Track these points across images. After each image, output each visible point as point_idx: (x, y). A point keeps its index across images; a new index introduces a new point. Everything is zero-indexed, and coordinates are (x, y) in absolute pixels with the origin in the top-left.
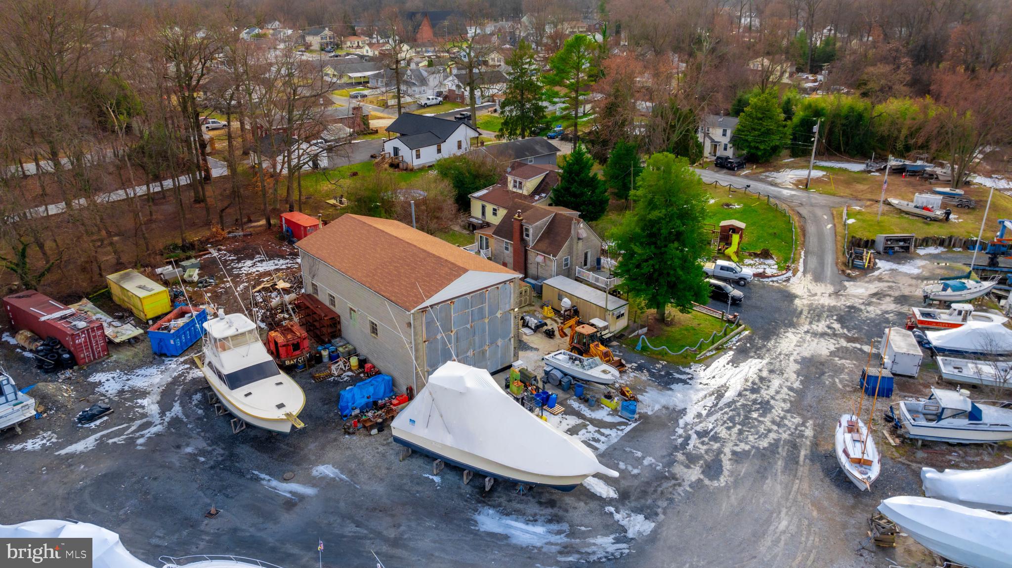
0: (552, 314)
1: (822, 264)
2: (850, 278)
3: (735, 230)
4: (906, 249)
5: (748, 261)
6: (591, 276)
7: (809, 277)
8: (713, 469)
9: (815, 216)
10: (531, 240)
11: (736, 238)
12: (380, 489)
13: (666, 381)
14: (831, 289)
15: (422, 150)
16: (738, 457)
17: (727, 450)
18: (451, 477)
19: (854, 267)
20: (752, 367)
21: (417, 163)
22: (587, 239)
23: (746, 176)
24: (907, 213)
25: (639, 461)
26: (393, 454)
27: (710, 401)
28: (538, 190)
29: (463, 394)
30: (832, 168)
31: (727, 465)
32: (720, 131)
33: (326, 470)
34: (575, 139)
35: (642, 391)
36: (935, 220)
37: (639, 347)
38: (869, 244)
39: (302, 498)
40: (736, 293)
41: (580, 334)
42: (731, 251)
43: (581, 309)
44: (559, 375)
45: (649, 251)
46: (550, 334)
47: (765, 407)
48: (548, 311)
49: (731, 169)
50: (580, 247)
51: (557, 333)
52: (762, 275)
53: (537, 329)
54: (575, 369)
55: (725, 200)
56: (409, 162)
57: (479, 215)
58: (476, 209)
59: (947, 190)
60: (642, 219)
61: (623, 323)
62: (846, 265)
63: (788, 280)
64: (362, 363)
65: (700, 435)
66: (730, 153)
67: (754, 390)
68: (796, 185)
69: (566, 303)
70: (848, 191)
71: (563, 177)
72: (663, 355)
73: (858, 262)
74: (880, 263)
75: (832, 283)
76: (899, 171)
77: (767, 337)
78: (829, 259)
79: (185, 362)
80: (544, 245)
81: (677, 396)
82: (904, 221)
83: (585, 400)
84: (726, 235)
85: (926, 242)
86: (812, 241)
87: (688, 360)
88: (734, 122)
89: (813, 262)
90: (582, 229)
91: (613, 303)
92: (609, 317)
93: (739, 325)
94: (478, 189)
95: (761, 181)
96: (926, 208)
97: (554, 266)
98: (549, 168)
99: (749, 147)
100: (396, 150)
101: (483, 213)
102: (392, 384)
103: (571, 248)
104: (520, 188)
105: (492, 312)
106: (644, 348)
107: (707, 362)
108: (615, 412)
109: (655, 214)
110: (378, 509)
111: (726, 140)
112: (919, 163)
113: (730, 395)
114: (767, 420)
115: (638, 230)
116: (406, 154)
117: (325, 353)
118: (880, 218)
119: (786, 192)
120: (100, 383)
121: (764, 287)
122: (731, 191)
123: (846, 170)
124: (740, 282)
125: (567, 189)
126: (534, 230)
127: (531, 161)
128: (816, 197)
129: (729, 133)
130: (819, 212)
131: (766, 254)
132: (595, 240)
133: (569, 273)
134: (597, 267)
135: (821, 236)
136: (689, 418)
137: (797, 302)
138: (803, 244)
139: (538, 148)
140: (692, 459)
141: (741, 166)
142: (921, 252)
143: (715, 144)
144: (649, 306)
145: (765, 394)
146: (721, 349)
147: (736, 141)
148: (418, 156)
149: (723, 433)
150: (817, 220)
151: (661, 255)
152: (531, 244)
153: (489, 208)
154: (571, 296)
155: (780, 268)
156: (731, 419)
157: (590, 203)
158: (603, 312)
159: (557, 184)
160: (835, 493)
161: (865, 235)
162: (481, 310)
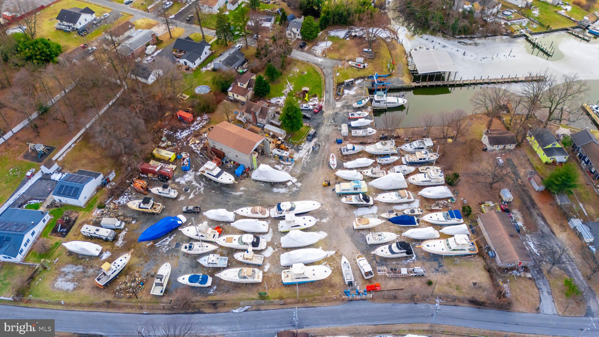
1: (330, 96)
2: (337, 101)
3: (306, 92)
4: (352, 83)
9: (328, 73)
11: (307, 95)
12: (254, 189)
13: (298, 150)
15: (196, 62)
18: (265, 184)
19: (338, 95)
23: (307, 51)
24: (354, 67)
26: (252, 181)
27: (307, 153)
28: (249, 86)
30: (334, 37)
33: (242, 188)
35: (293, 154)
36: (361, 69)
38: (343, 84)
39: (242, 195)
40: (309, 116)
41: (278, 144)
42: (306, 98)
43: (275, 135)
48: (267, 135)
49: (302, 47)
52: (315, 105)
56: (192, 67)
57: (232, 96)
58: (230, 94)
59: (367, 50)
61: (285, 136)
62: (336, 95)
64: (234, 163)
68: (322, 54)
69: (271, 133)
70: (338, 55)
72: (295, 143)
73: (339, 93)
74: (345, 92)
76: (355, 36)
77: (317, 130)
78: (332, 94)
79: (192, 171)
80: (261, 116)
81: (300, 154)
82: (353, 72)
83: (284, 161)
84: (304, 93)
86: (327, 86)
87: (301, 143)
89: (327, 96)
91: (281, 131)
92: (283, 136)
93: (310, 127)
95: (311, 53)
96: (359, 65)
97: (265, 122)
100: (185, 63)
103: (268, 116)
104: (243, 86)
106: (291, 142)
107: (305, 142)
108: (290, 162)
110: (256, 193)
111: (298, 33)
116: (190, 64)
117: (224, 162)
118: (346, 71)
119: (319, 60)
120: (179, 182)
122: (303, 62)
123: (339, 38)
126: (258, 113)
128: (328, 61)
129: (299, 28)
130: (329, 71)
131: (315, 96)
133: (269, 122)
134: (274, 117)
135: (329, 84)
136: (304, 159)
137: (324, 114)
139: (237, 56)
141: (304, 45)
142: (357, 82)
144: (290, 130)
148: (195, 64)
152: (257, 116)
153: (235, 95)
154: (272, 131)
155: (319, 101)
161: (341, 80)
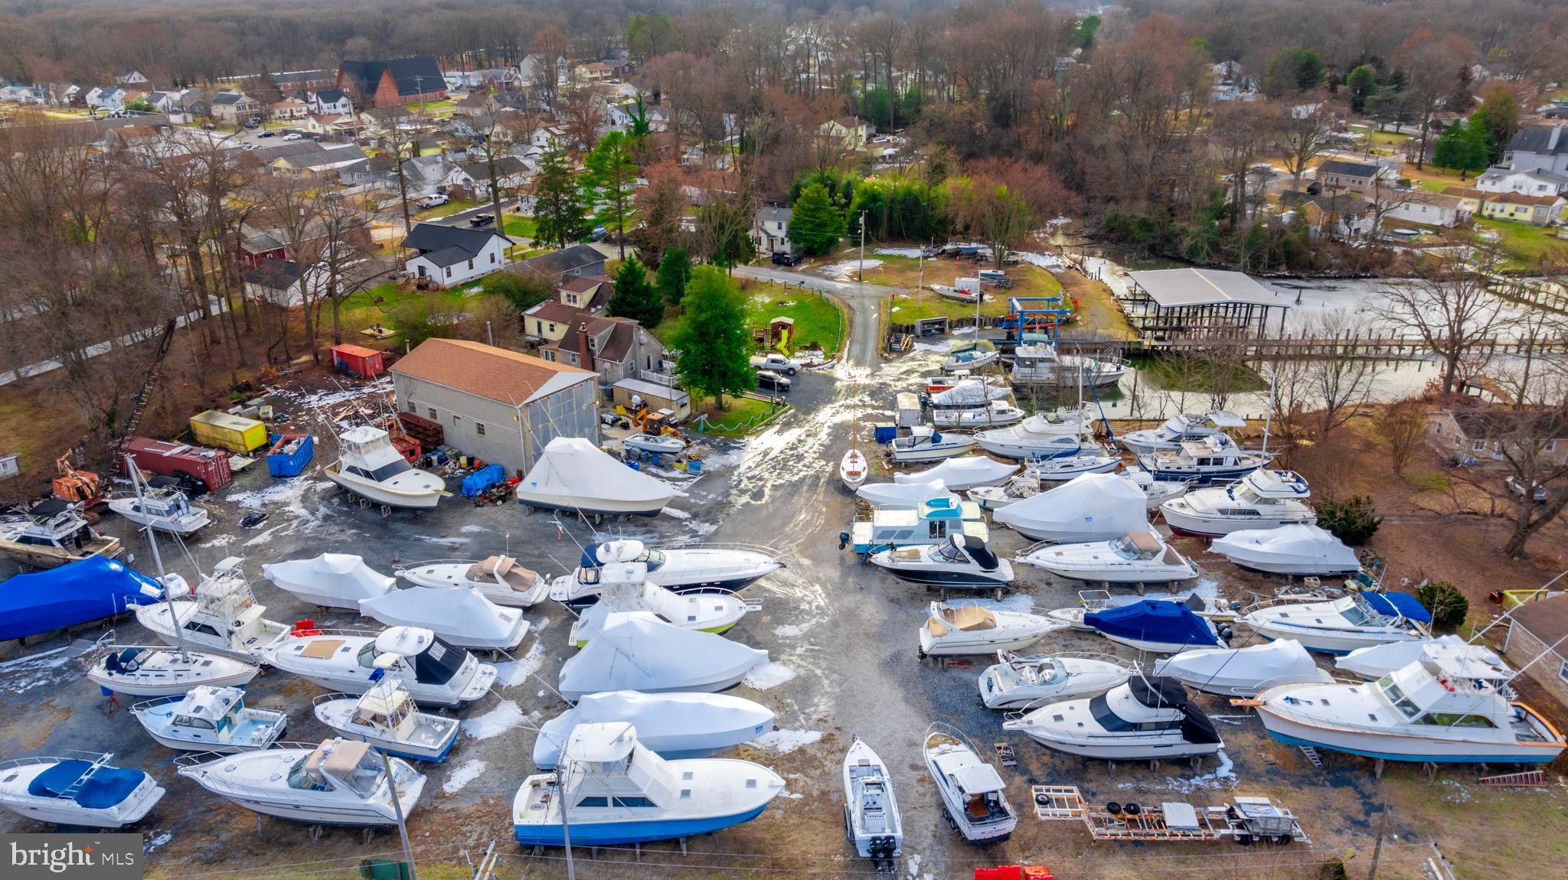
0: (624, 412)
1: (864, 351)
2: (887, 360)
3: (784, 326)
4: (942, 331)
5: (798, 354)
6: (655, 376)
7: (851, 362)
8: (758, 495)
9: (863, 307)
10: (597, 349)
11: (785, 334)
13: (724, 449)
14: (868, 371)
15: (453, 268)
16: (775, 487)
17: (769, 485)
18: (569, 520)
19: (892, 350)
20: (793, 434)
21: (448, 282)
22: (648, 344)
23: (804, 272)
24: (948, 297)
25: (705, 497)
26: (519, 511)
27: (758, 459)
28: (594, 302)
29: (573, 454)
30: (891, 256)
31: (767, 491)
32: (775, 225)
33: (472, 527)
34: (622, 242)
35: (705, 457)
36: (972, 302)
37: (702, 427)
38: (909, 329)
39: (462, 544)
40: (784, 380)
41: (652, 421)
42: (781, 345)
43: (649, 403)
44: (638, 451)
45: (701, 347)
46: (625, 426)
47: (800, 458)
48: (620, 410)
49: (789, 265)
50: (643, 352)
51: (631, 425)
52: (810, 365)
53: (613, 423)
54: (651, 445)
55: (780, 298)
56: (440, 282)
57: (536, 333)
58: (531, 325)
59: (990, 272)
60: (693, 321)
61: (685, 412)
62: (885, 349)
63: (833, 367)
64: (471, 461)
65: (749, 478)
66: (787, 248)
67: (792, 449)
68: (851, 277)
69: (636, 399)
70: (899, 280)
71: (617, 288)
72: (721, 432)
73: (896, 346)
74: (916, 345)
75: (871, 366)
76: (955, 254)
77: (808, 413)
78: (871, 345)
79: (306, 479)
80: (609, 353)
81: (733, 458)
82: (943, 307)
83: (661, 467)
84: (776, 331)
85: (961, 323)
86: (858, 330)
87: (741, 433)
88: (789, 213)
89: (856, 349)
90: (642, 335)
91: (676, 395)
92: (674, 406)
93: (784, 405)
94: (530, 306)
95: (818, 275)
96: (963, 292)
97: (621, 371)
98: (601, 279)
99: (805, 240)
100: (422, 269)
101: (540, 330)
102: (503, 472)
103: (634, 353)
104: (575, 301)
105: (579, 406)
106: (706, 429)
107: (758, 433)
108: (685, 471)
109: (703, 317)
111: (782, 234)
112: (974, 245)
113: (772, 455)
114: (800, 466)
115: (690, 331)
116: (435, 272)
117: (435, 458)
118: (921, 304)
119: (840, 286)
120: (239, 502)
121: (811, 374)
122: (787, 288)
123: (905, 257)
124: (789, 372)
125: (623, 300)
126: (599, 340)
127: (577, 271)
128: (869, 289)
129: (784, 225)
130: (867, 302)
131: (814, 347)
132: (655, 345)
133: (635, 375)
134: (660, 369)
135: (865, 326)
136: (742, 469)
137: (838, 384)
138: (849, 334)
139: (583, 257)
140: (743, 492)
141: (798, 261)
142: (956, 332)
143: (771, 239)
144: (706, 395)
145: (801, 450)
146: (769, 424)
147: (793, 234)
148: (449, 275)
149: (766, 475)
150: (864, 310)
151: (711, 351)
152: (598, 353)
153: (546, 325)
154: (640, 394)
155: (826, 358)
156: (774, 467)
157: (646, 312)
158: (669, 403)
159: (611, 295)
160: (840, 498)
161: (904, 321)
162: (570, 404)
